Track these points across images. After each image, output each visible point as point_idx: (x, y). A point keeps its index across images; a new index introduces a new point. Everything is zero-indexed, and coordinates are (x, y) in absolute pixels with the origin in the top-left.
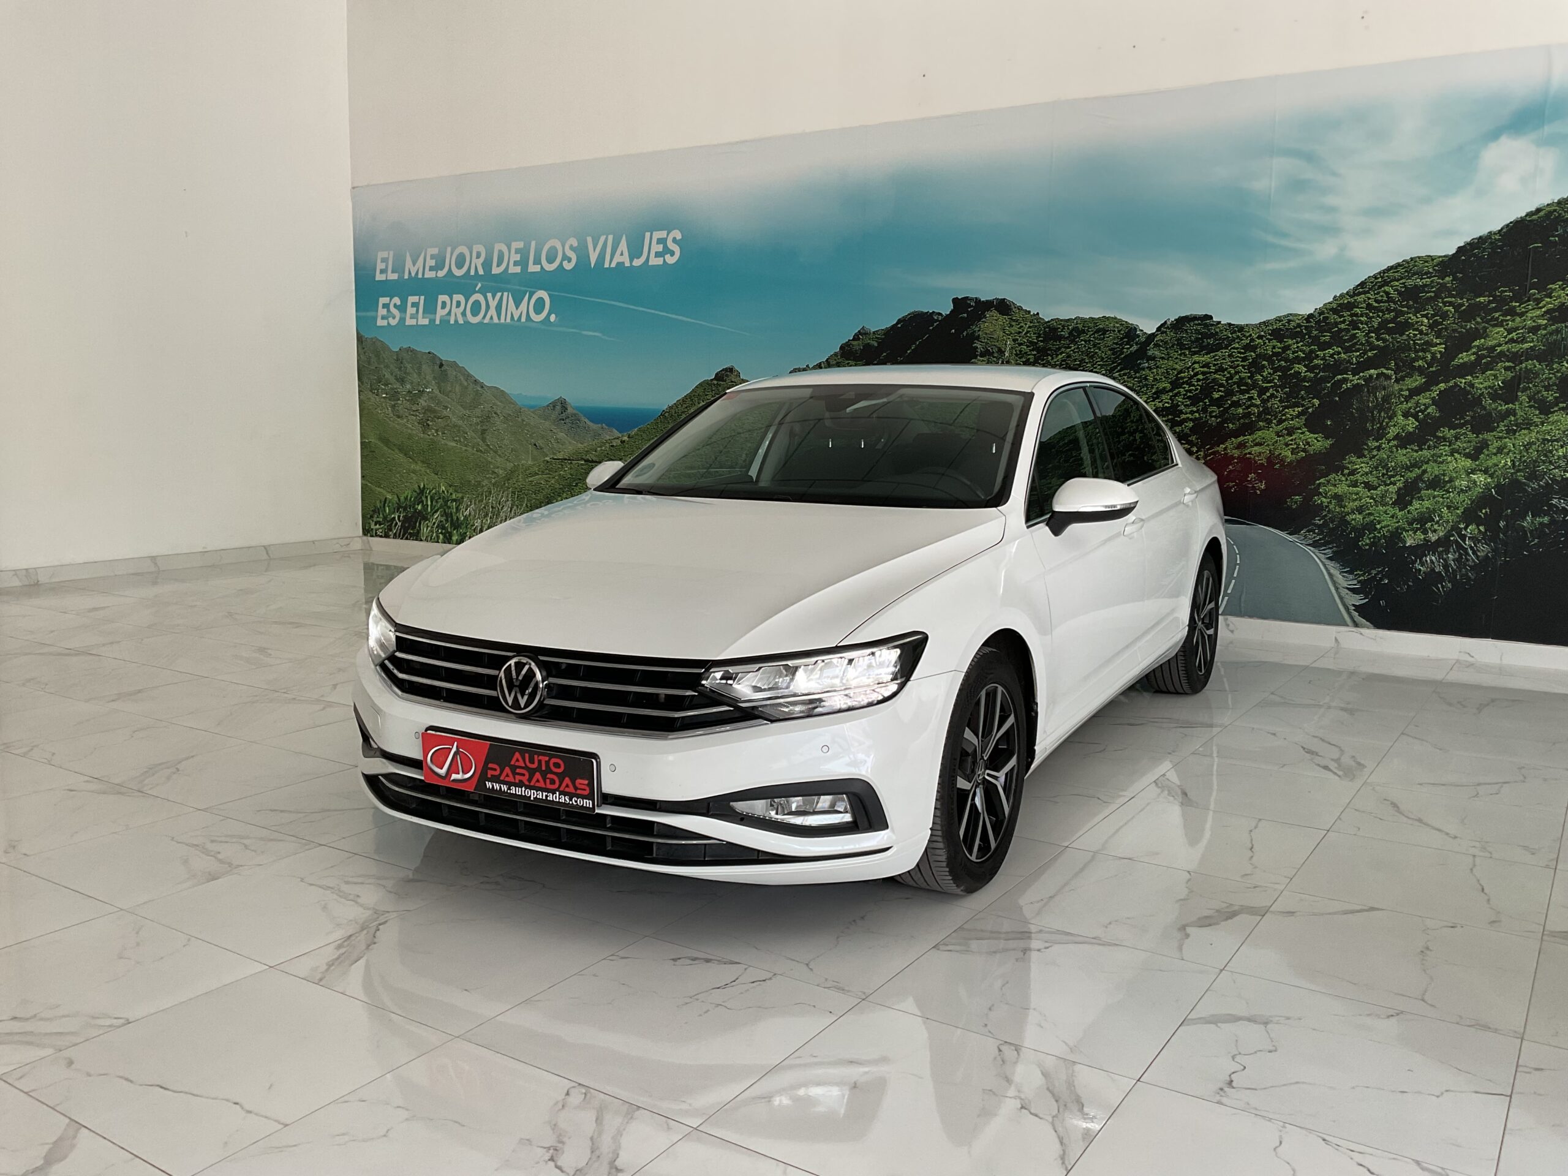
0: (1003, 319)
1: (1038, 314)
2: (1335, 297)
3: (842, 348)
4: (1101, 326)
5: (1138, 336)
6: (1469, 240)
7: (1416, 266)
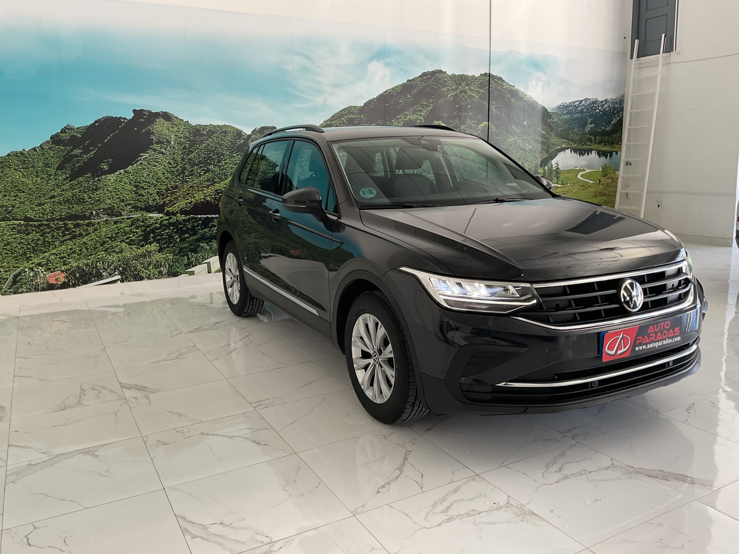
0: (167, 123)
1: (188, 121)
2: (324, 121)
3: (51, 138)
4: (223, 130)
5: (243, 136)
6: (367, 101)
7: (351, 110)
